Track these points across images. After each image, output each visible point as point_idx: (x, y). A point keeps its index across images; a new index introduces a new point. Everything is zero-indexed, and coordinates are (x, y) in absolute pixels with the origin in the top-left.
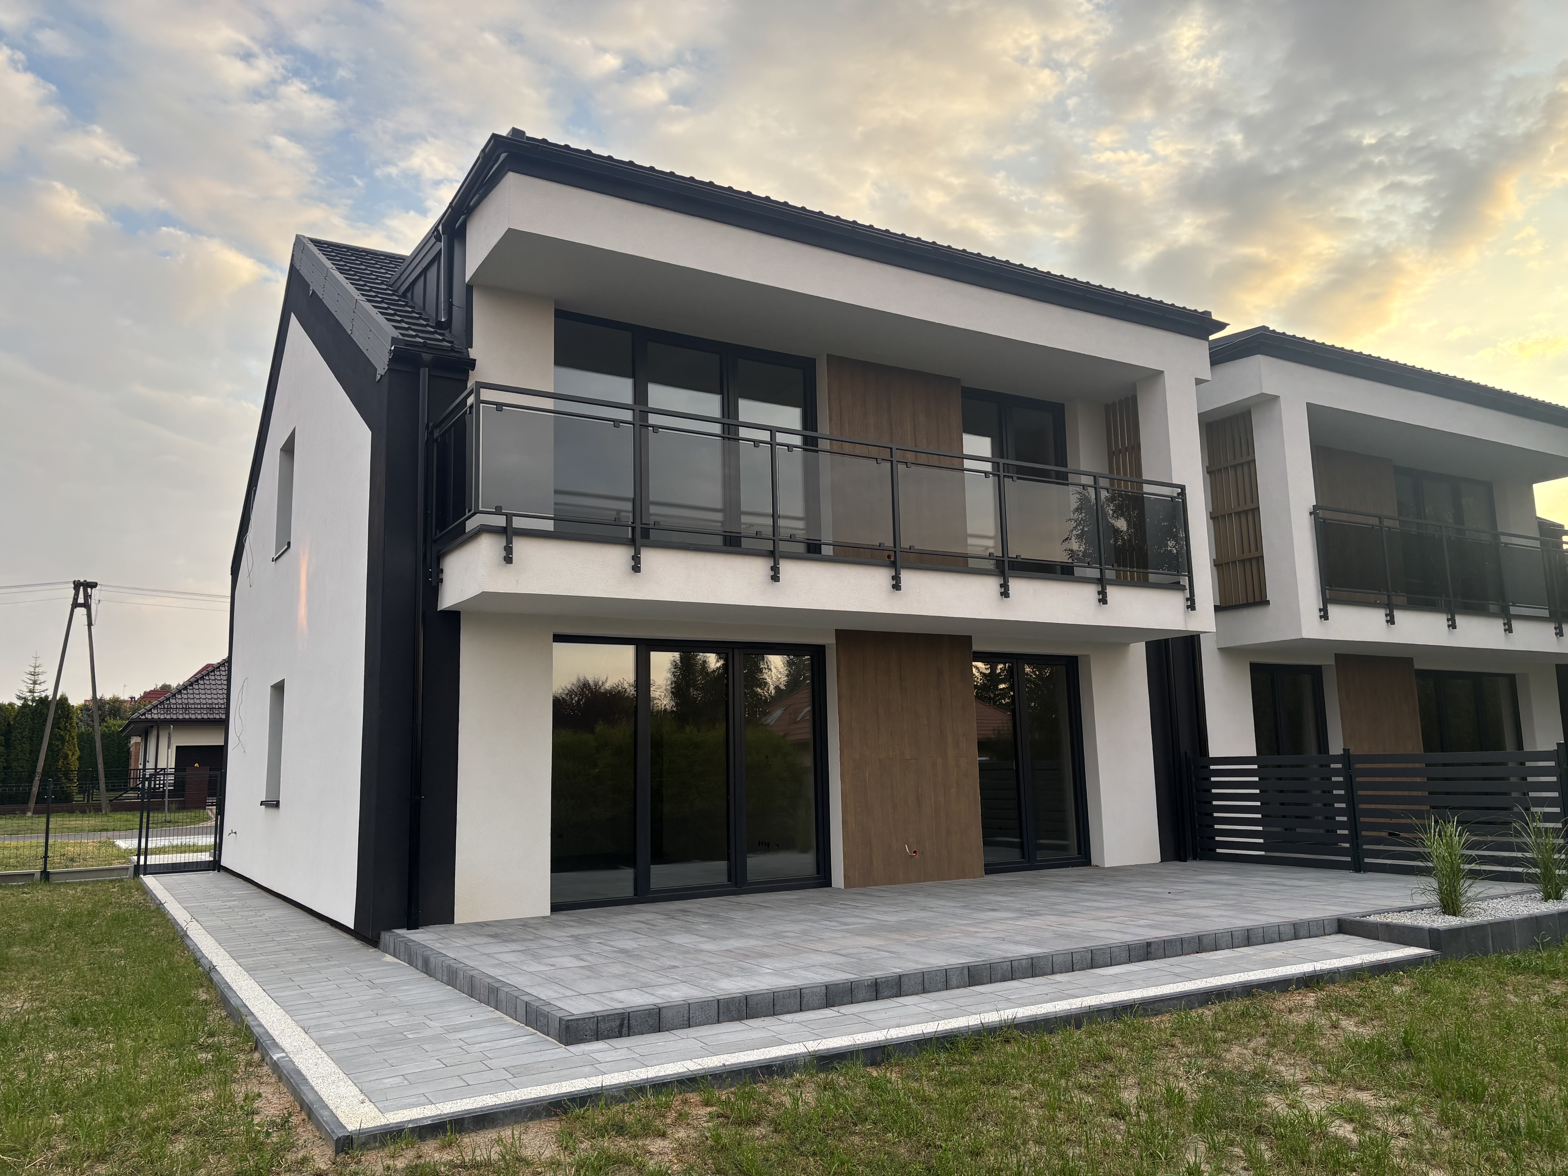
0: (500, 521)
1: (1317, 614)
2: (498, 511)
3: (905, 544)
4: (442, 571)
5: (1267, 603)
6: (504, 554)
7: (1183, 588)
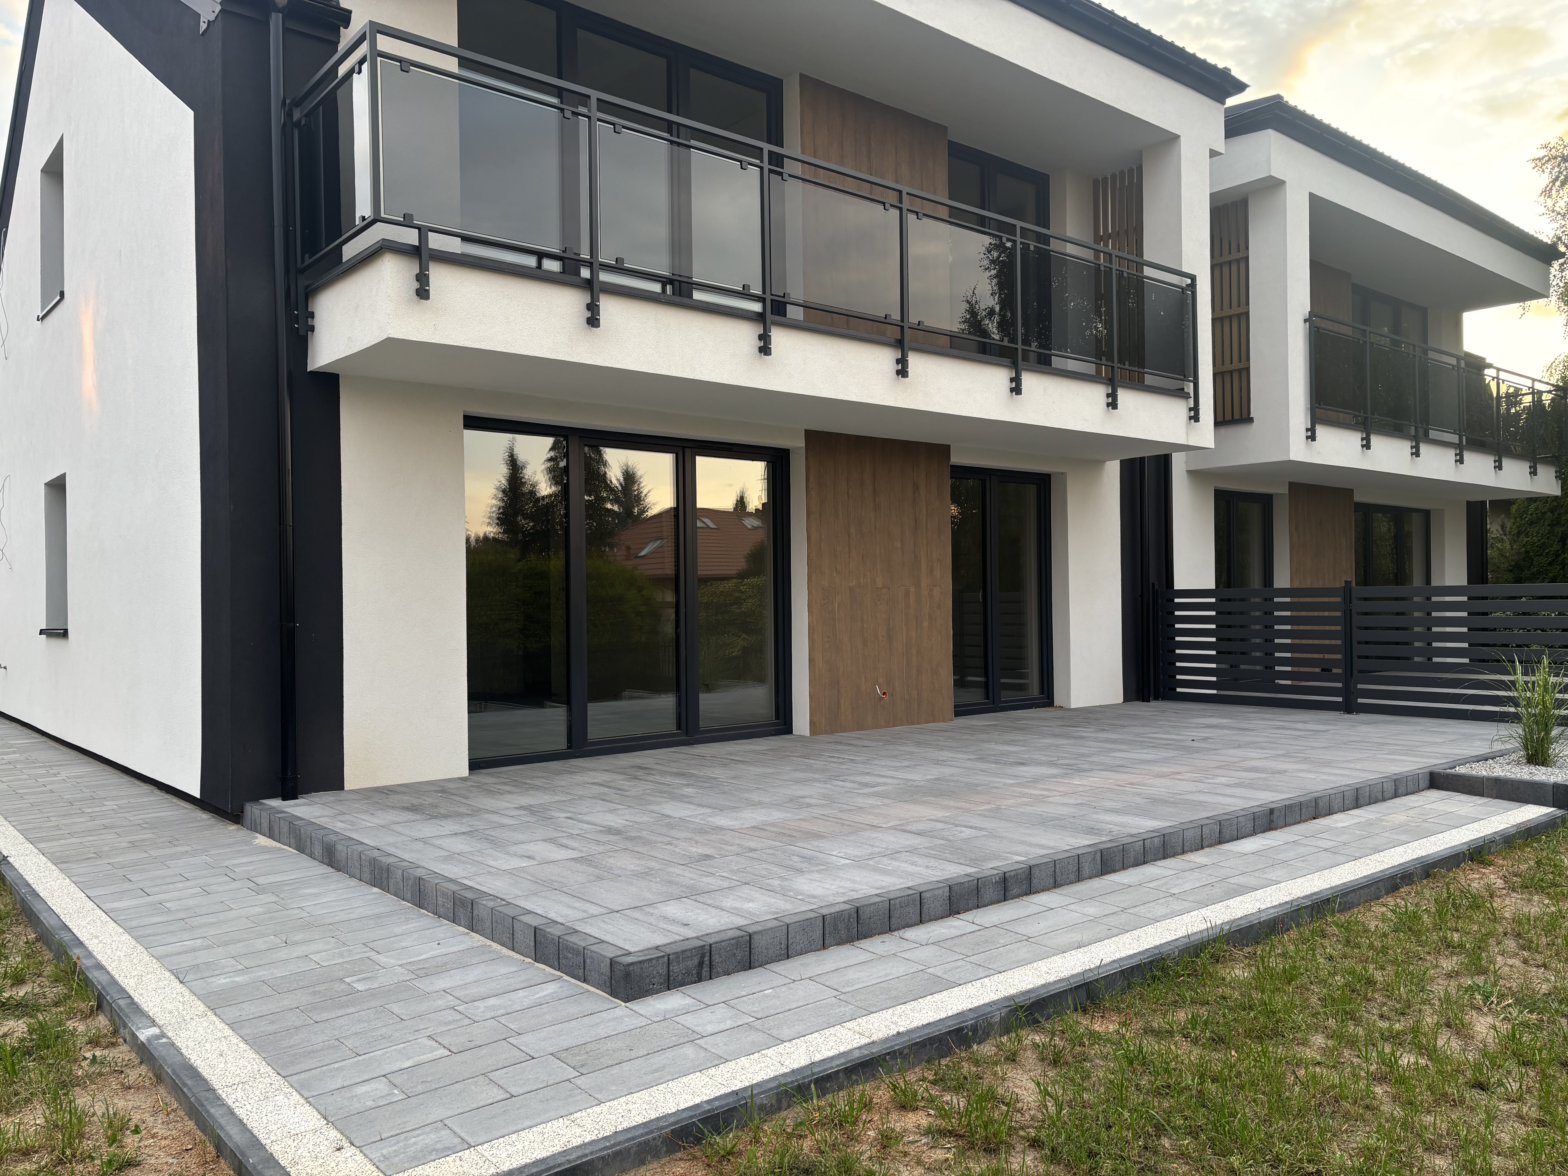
0: (411, 237)
1: (1303, 434)
2: (407, 222)
3: (913, 319)
4: (312, 315)
5: (1250, 420)
6: (416, 285)
7: (1186, 396)
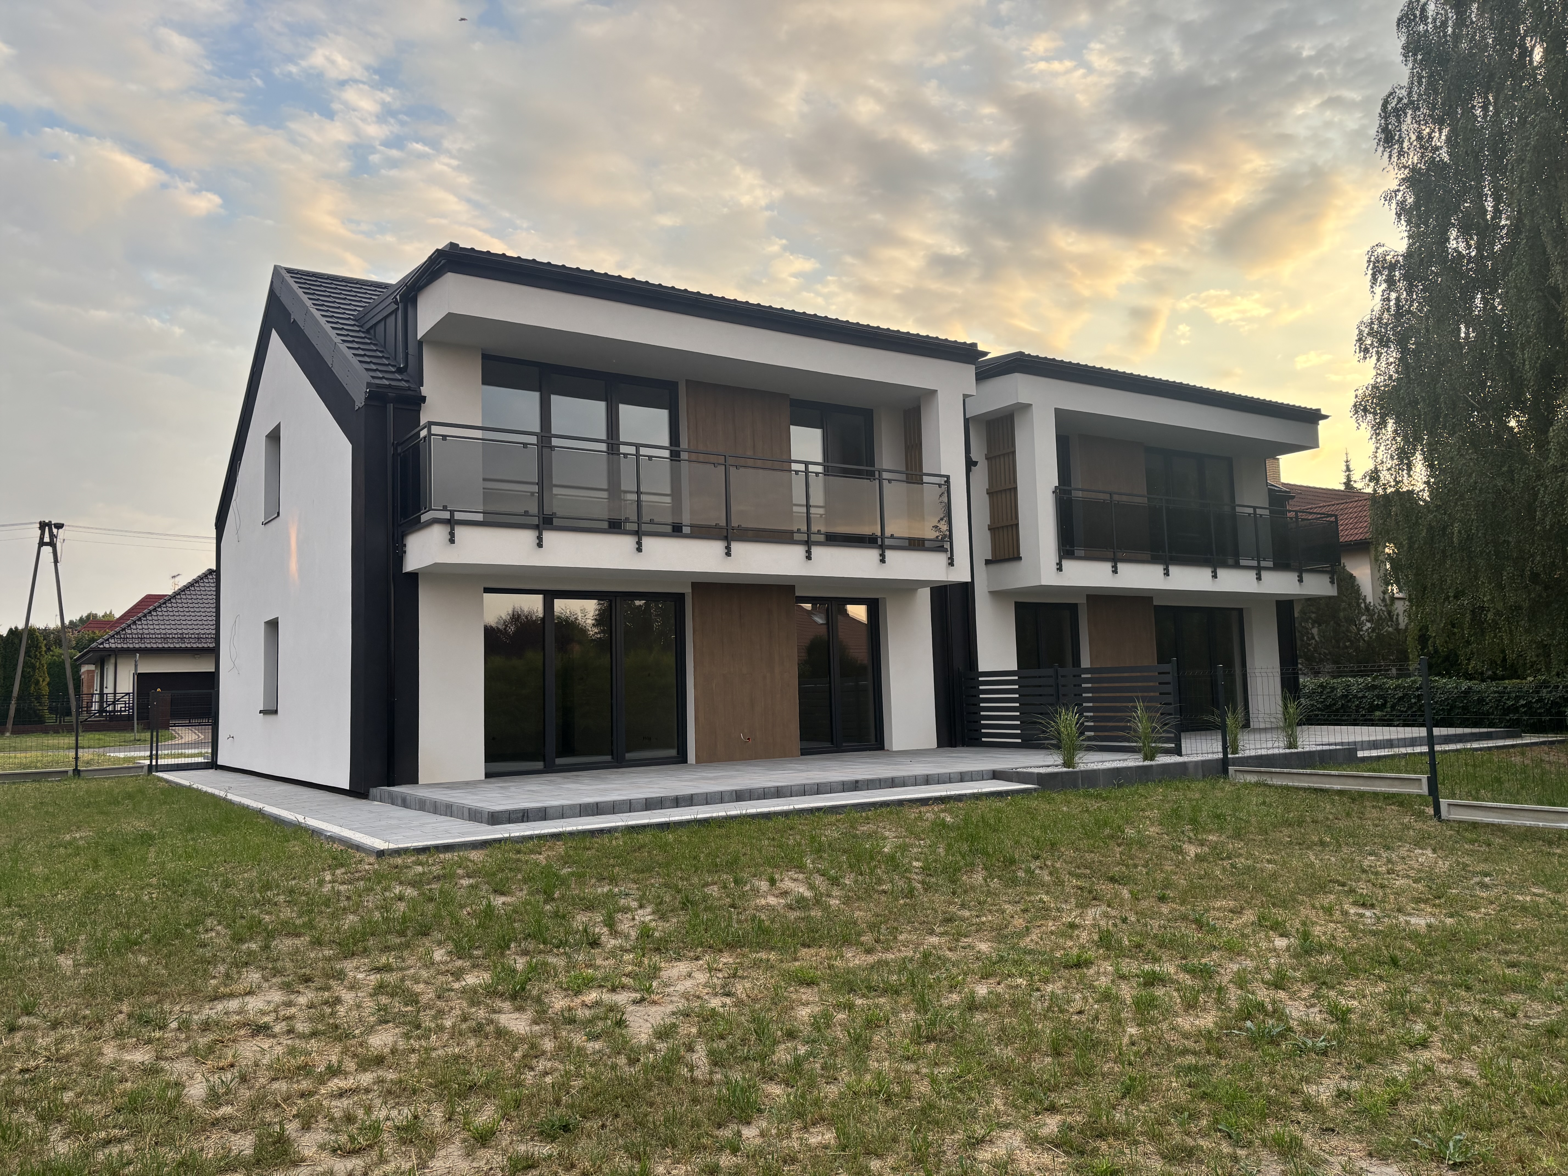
0: (446, 515)
1: (1055, 567)
2: (445, 508)
3: (734, 524)
4: (405, 545)
5: (1020, 558)
6: (449, 537)
7: (946, 551)
